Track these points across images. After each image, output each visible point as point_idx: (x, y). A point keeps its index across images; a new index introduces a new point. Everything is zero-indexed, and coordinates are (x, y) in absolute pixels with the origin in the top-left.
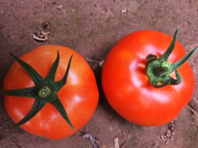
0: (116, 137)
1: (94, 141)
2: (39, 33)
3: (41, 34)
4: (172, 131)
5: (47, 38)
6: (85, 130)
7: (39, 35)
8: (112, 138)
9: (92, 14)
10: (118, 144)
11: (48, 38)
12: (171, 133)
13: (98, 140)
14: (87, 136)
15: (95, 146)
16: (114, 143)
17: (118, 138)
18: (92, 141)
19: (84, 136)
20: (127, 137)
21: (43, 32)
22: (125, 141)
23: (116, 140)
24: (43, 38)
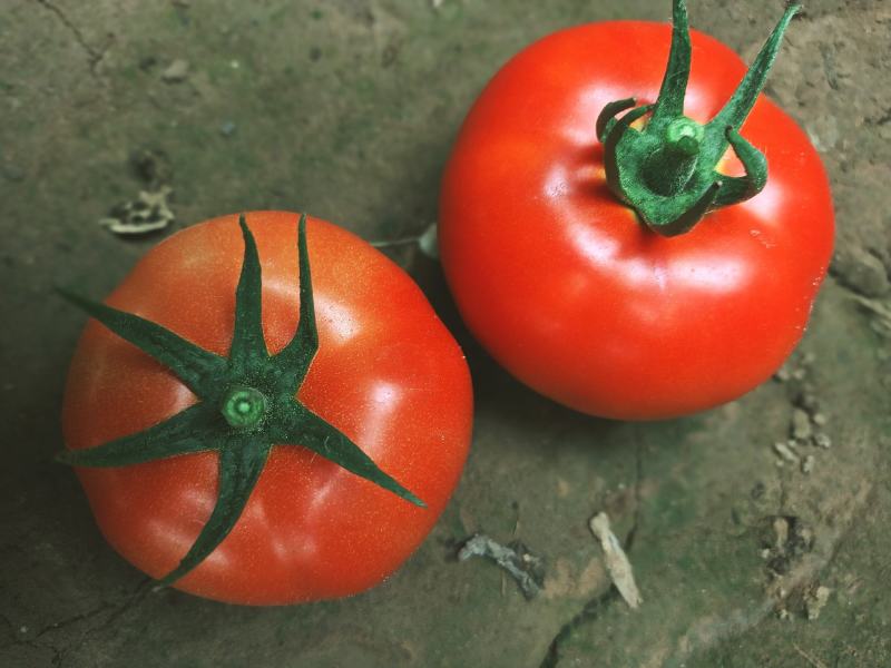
0: (595, 514)
1: (511, 558)
2: (129, 206)
3: (141, 206)
4: (811, 412)
5: (170, 215)
6: (463, 529)
7: (134, 214)
8: (582, 523)
9: (315, 55)
10: (613, 538)
11: (174, 212)
12: (812, 421)
13: (526, 551)
14: (476, 547)
15: (525, 575)
16: (598, 540)
17: (603, 515)
18: (505, 561)
19: (465, 555)
20: (638, 498)
21: (145, 196)
22: (636, 514)
23: (602, 524)
24: (154, 217)
